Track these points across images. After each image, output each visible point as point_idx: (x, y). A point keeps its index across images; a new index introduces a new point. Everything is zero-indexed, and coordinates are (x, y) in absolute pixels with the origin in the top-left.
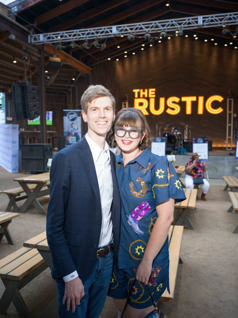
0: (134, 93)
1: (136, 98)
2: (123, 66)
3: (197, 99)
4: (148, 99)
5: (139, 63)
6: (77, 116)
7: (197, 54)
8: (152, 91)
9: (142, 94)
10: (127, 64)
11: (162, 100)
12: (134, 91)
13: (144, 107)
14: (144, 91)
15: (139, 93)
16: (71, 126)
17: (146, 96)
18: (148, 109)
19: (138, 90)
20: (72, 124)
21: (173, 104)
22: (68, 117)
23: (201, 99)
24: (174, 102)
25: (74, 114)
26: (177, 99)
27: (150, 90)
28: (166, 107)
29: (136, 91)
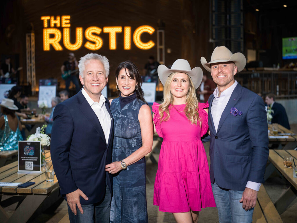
0: (43, 21)
1: (46, 28)
3: (123, 30)
4: (61, 29)
8: (66, 19)
9: (53, 22)
11: (79, 31)
12: (43, 18)
13: (56, 40)
14: (55, 19)
15: (49, 22)
17: (59, 25)
18: (61, 43)
19: (48, 18)
21: (94, 37)
23: (128, 30)
24: (94, 34)
26: (98, 30)
27: (64, 17)
28: (85, 40)
29: (45, 19)
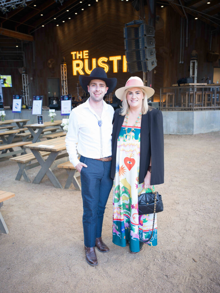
0: (72, 55)
1: (74, 60)
2: (63, 31)
3: (122, 58)
4: (83, 60)
5: (75, 27)
7: (122, 14)
8: (86, 53)
9: (78, 55)
10: (66, 29)
11: (94, 60)
12: (72, 53)
13: (80, 68)
14: (79, 53)
15: (76, 55)
17: (81, 57)
18: (83, 70)
19: (75, 53)
21: (103, 64)
23: (125, 58)
24: (104, 62)
26: (105, 59)
27: (85, 52)
29: (73, 53)
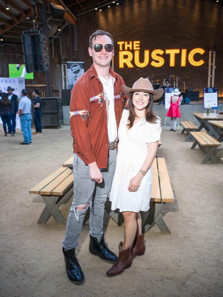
0: (119, 45)
1: (121, 51)
2: (106, 17)
3: (181, 51)
4: (133, 51)
5: (123, 14)
6: (80, 68)
8: (137, 44)
9: (126, 46)
10: (110, 15)
11: (147, 53)
12: (119, 43)
13: (129, 60)
14: (128, 44)
15: (123, 46)
16: (74, 79)
17: (131, 48)
18: (133, 62)
19: (123, 43)
20: (76, 76)
21: (158, 57)
22: (72, 69)
23: (184, 51)
24: (158, 55)
25: (78, 66)
26: (161, 52)
27: (135, 42)
28: (151, 60)
